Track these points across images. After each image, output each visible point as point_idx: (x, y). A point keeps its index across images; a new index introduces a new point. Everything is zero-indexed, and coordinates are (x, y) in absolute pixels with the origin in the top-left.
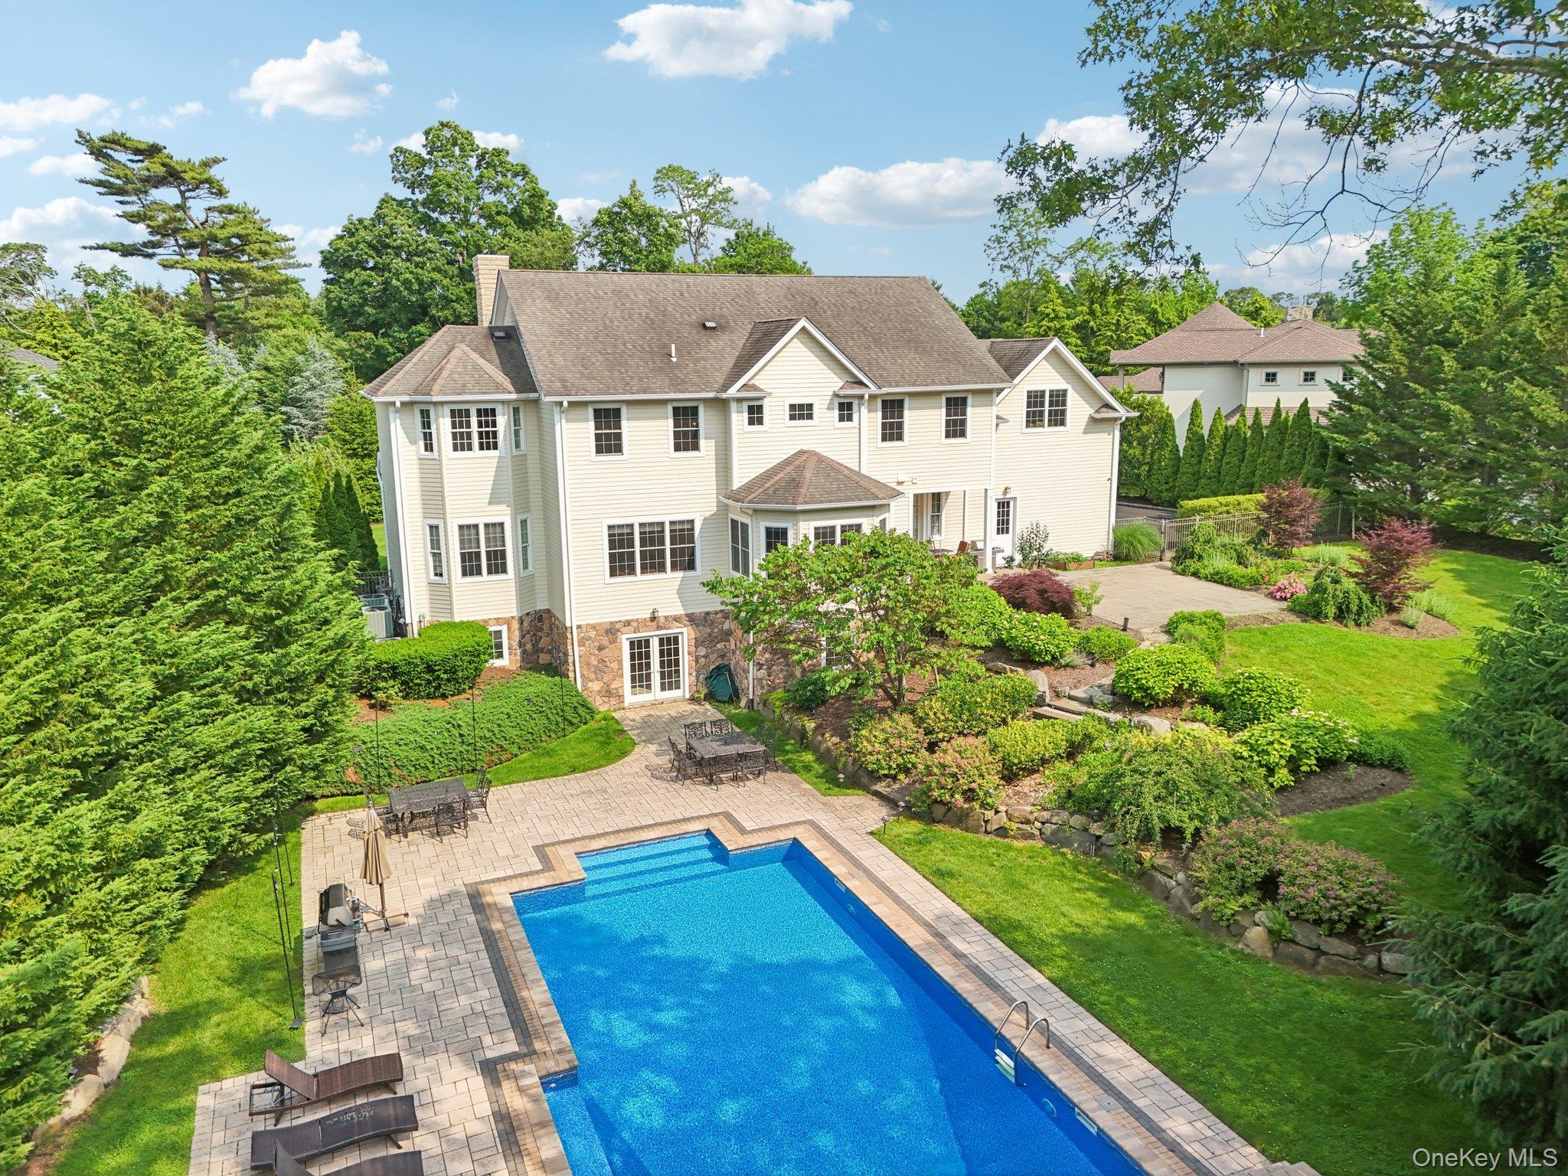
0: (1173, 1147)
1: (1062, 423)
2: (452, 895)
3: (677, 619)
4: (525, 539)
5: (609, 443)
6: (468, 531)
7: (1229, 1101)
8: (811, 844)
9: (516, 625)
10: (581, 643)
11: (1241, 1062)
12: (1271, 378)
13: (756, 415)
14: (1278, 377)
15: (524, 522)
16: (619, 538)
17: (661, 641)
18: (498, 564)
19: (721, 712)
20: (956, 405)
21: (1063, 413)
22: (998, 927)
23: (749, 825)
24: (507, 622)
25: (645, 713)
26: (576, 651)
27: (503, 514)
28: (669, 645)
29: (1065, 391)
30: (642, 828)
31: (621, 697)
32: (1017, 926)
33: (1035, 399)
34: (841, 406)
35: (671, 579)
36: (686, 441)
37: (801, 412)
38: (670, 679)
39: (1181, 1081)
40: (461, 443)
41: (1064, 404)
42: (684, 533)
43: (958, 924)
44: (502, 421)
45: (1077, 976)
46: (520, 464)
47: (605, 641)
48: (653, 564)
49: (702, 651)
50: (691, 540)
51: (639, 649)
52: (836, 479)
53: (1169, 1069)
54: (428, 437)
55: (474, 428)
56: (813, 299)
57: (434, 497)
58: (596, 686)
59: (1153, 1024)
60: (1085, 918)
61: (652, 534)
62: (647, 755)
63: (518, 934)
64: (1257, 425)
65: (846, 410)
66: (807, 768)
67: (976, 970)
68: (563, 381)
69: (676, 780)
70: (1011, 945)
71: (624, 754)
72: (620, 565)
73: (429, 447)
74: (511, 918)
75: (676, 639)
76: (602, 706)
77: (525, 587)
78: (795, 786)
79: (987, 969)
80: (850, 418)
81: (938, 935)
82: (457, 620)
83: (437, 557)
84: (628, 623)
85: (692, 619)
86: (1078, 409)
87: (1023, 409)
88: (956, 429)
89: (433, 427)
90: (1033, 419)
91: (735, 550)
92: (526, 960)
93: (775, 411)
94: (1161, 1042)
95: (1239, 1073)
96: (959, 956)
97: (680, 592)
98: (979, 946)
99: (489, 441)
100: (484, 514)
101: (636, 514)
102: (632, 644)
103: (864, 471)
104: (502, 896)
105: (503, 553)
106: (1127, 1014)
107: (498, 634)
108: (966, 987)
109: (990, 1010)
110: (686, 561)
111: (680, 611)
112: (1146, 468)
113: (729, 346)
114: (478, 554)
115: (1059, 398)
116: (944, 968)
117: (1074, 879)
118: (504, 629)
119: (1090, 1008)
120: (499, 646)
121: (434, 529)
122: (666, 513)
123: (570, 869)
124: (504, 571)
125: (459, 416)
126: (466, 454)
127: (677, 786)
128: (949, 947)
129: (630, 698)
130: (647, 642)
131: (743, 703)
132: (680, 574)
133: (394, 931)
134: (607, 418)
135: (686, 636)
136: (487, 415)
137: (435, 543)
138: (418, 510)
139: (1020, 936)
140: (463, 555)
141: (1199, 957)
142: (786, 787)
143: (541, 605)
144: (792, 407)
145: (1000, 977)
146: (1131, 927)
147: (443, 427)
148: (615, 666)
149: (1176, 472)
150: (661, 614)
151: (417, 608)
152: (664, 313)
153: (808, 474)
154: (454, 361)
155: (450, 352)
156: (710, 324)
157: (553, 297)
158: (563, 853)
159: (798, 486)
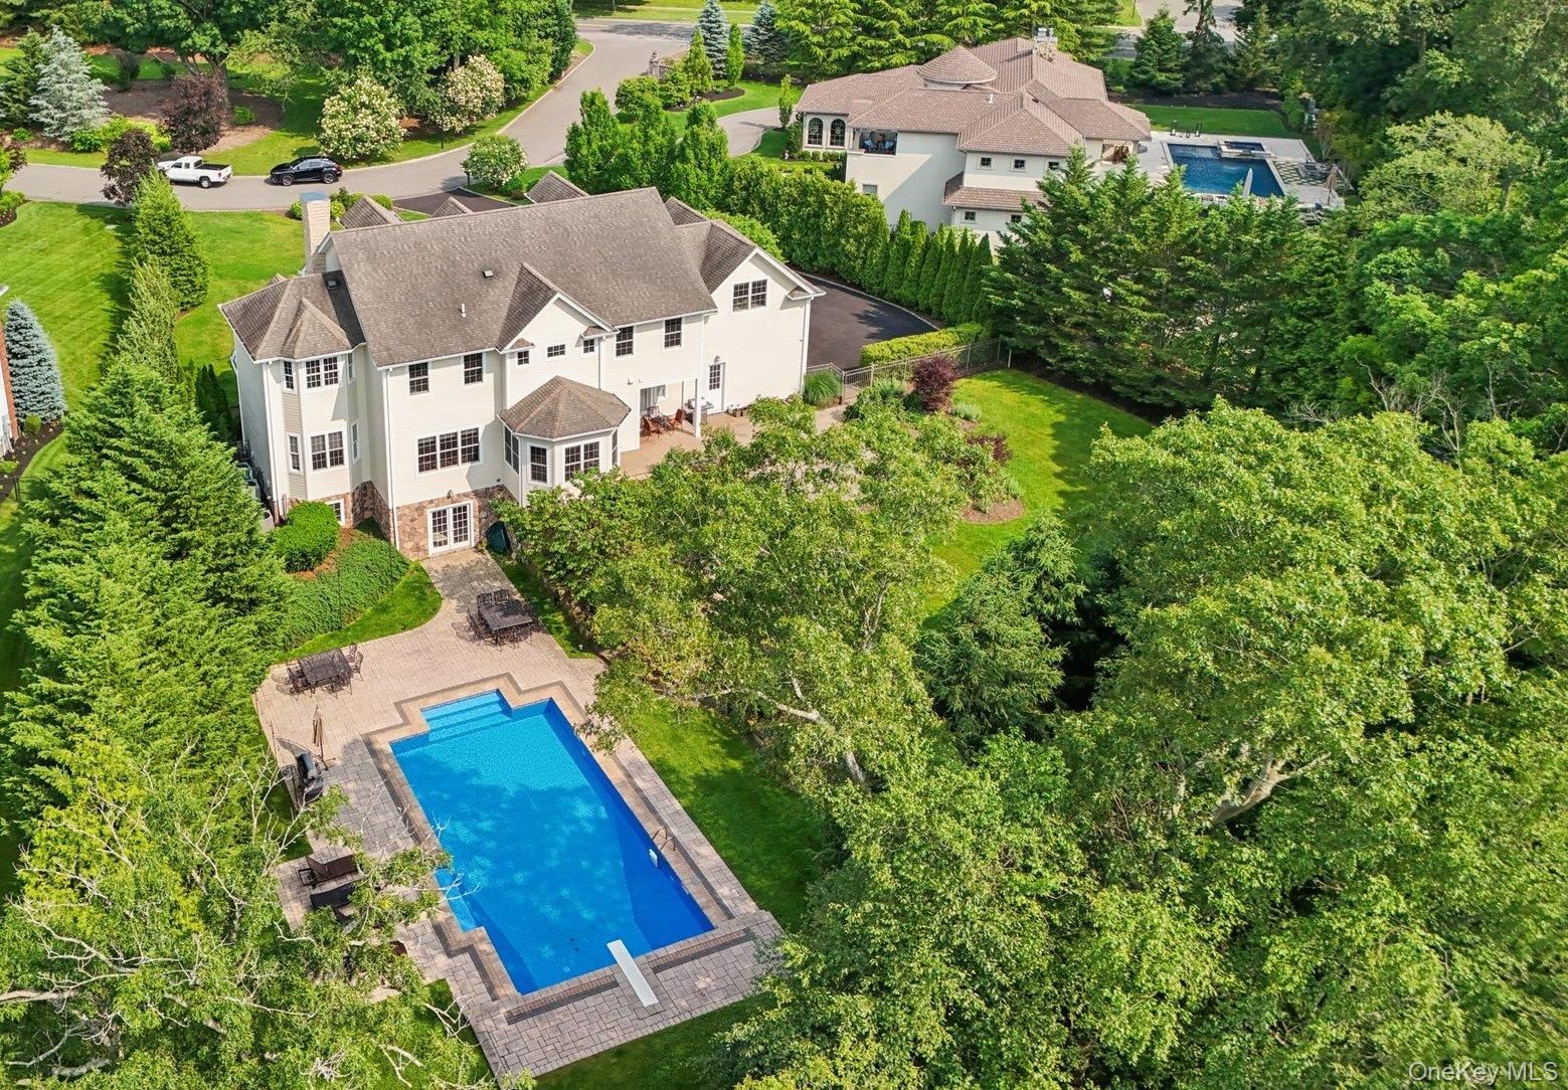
0: (719, 902)
1: (763, 303)
2: (355, 742)
3: (466, 495)
4: (355, 438)
5: (419, 386)
6: (317, 441)
7: (751, 879)
8: (562, 704)
9: (350, 498)
10: (400, 518)
11: (763, 858)
12: (986, 162)
13: (523, 357)
14: (993, 162)
15: (355, 427)
16: (426, 447)
17: (454, 510)
18: (338, 458)
19: (498, 562)
20: (673, 325)
21: (764, 296)
22: (662, 769)
23: (523, 686)
24: (344, 497)
25: (444, 563)
26: (396, 524)
27: (342, 426)
28: (460, 513)
29: (765, 282)
30: (457, 687)
31: (426, 551)
32: (673, 770)
33: (740, 290)
34: (586, 343)
35: (463, 468)
36: (473, 377)
37: (556, 351)
38: (461, 534)
39: (732, 868)
40: (313, 382)
41: (764, 289)
42: (471, 437)
43: (640, 768)
44: (341, 365)
45: (698, 807)
46: (352, 389)
47: (416, 515)
48: (450, 460)
49: (484, 514)
50: (476, 440)
51: (439, 518)
52: (582, 410)
53: (728, 861)
54: (289, 380)
55: (322, 372)
56: (566, 230)
57: (293, 417)
58: (409, 545)
59: (728, 836)
60: (708, 764)
61: (449, 441)
62: (451, 614)
63: (400, 774)
64: (950, 244)
65: (589, 345)
66: (559, 630)
67: (645, 800)
68: (388, 349)
69: (473, 640)
70: (668, 783)
71: (436, 610)
72: (427, 463)
73: (290, 386)
74: (393, 761)
75: (465, 508)
76: (412, 558)
77: (356, 470)
78: (551, 647)
79: (652, 801)
80: (592, 349)
81: (629, 776)
82: (310, 499)
83: (295, 458)
84: (431, 502)
85: (476, 493)
86: (775, 292)
87: (732, 297)
88: (673, 340)
89: (294, 375)
90: (740, 303)
91: (508, 450)
92: (407, 791)
93: (537, 355)
94: (729, 847)
95: (760, 863)
96: (638, 790)
97: (468, 477)
98: (650, 783)
99: (332, 379)
100: (327, 428)
101: (437, 431)
102: (434, 514)
103: (603, 389)
104: (383, 743)
105: (341, 452)
106: (716, 831)
107: (338, 505)
108: (639, 811)
109: (650, 827)
110: (473, 456)
111: (468, 489)
112: (860, 261)
113: (502, 296)
114: (324, 455)
115: (760, 286)
116: (629, 799)
117: (711, 733)
118: (342, 501)
119: (700, 826)
120: (338, 512)
121: (293, 440)
122: (458, 427)
123: (419, 725)
124: (342, 462)
125: (312, 365)
126: (316, 389)
127: (474, 646)
128: (634, 785)
129: (432, 550)
130: (444, 512)
131: (514, 555)
132: (468, 465)
133: (331, 770)
134: (418, 371)
135: (472, 504)
136: (331, 363)
137: (294, 448)
138: (282, 426)
139: (673, 777)
140: (314, 457)
141: (765, 792)
142: (545, 648)
143: (366, 479)
144: (550, 349)
145: (658, 805)
146: (734, 771)
147: (301, 375)
148: (422, 530)
149: (885, 269)
150: (455, 493)
151: (281, 488)
152: (454, 263)
153: (561, 407)
154: (306, 323)
155: (299, 309)
156: (488, 273)
157: (372, 258)
158: (413, 709)
159: (554, 419)
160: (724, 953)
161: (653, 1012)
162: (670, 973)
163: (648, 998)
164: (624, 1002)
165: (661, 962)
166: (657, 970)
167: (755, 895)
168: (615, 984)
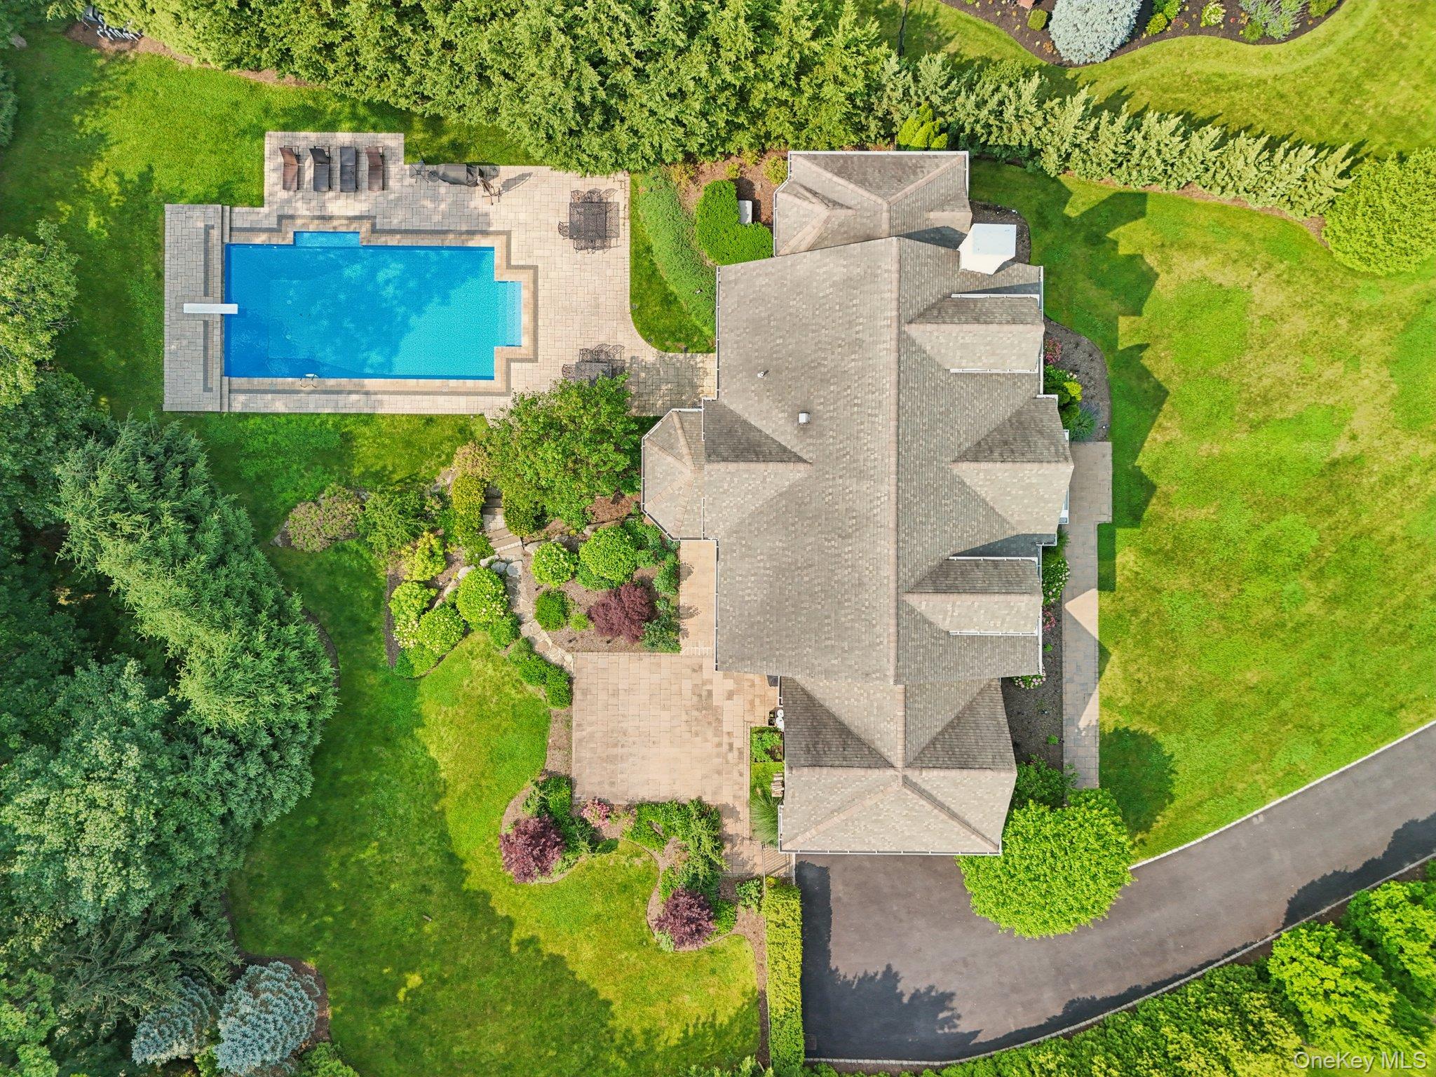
11: (271, 437)
81: (367, 393)
95: (268, 433)
96: (350, 393)
104: (492, 243)
152: (825, 381)
153: (670, 459)
154: (810, 206)
155: (834, 204)
156: (803, 418)
157: (849, 284)
158: (525, 278)
159: (662, 448)
160: (201, 368)
161: (179, 306)
162: (201, 329)
163: (188, 308)
164: (191, 294)
165: (210, 328)
166: (206, 324)
167: (244, 416)
168: (206, 294)
